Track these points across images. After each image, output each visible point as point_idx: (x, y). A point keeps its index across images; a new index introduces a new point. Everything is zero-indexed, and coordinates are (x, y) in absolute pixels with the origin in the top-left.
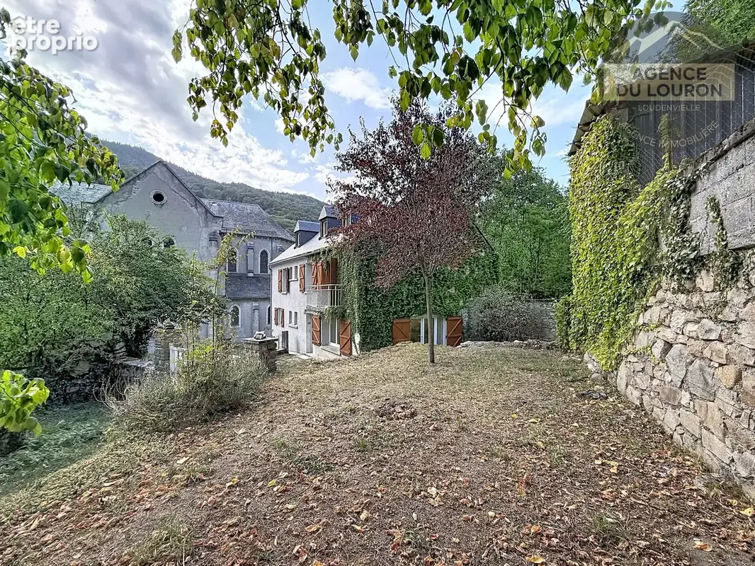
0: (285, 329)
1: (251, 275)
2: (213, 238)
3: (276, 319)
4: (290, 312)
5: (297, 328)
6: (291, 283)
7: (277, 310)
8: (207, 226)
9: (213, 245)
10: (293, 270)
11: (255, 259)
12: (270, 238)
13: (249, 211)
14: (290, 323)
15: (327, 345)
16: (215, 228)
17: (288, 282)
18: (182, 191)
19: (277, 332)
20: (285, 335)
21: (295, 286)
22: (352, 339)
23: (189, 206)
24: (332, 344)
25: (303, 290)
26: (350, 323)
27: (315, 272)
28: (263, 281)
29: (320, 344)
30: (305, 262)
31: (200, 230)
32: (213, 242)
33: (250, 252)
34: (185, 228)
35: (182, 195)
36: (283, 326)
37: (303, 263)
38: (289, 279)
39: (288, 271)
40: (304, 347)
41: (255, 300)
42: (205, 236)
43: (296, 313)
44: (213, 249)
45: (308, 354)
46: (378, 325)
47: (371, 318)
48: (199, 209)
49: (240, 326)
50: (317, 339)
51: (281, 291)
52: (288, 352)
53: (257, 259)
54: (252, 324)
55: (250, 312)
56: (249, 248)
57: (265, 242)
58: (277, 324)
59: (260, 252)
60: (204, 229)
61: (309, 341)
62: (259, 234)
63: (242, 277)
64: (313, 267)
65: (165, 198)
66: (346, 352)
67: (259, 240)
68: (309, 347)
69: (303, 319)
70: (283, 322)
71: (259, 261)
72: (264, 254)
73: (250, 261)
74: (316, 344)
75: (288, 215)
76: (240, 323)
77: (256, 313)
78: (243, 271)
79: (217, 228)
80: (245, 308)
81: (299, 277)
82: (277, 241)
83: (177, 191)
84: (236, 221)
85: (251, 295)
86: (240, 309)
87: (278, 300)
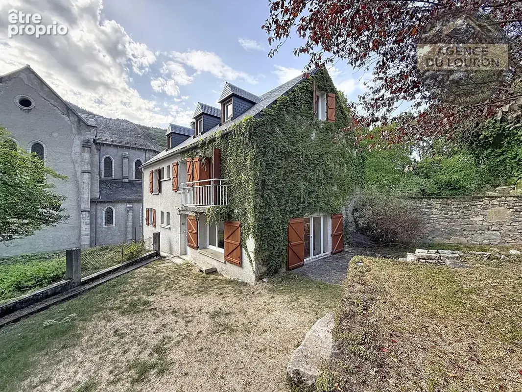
0: (157, 230)
1: (126, 180)
2: (86, 145)
3: (147, 219)
4: (162, 213)
5: (170, 229)
6: (163, 183)
7: (148, 210)
8: (79, 134)
9: (86, 151)
10: (165, 170)
11: (130, 167)
12: (144, 150)
13: (125, 127)
14: (162, 223)
15: (205, 248)
16: (88, 136)
17: (160, 183)
18: (52, 99)
19: (148, 232)
20: (157, 237)
21: (167, 186)
22: (242, 245)
23: (60, 113)
24: (211, 247)
25: (176, 189)
26: (241, 226)
27: (191, 168)
28: (136, 185)
29: (197, 248)
30: (178, 160)
31: (73, 136)
32: (86, 148)
33: (125, 160)
34: (55, 135)
35: (53, 103)
36: (155, 226)
37: (175, 161)
38: (160, 179)
39: (160, 172)
40: (177, 249)
41: (129, 201)
42: (77, 142)
43: (168, 213)
44: (86, 156)
45: (182, 256)
46: (276, 227)
47: (268, 218)
48: (72, 118)
49: (114, 225)
50: (194, 242)
51: (152, 192)
52: (159, 255)
53: (132, 167)
54: (126, 223)
55: (124, 212)
56: (124, 157)
57: (139, 152)
58: (148, 224)
59: (135, 161)
60: (77, 137)
61: (183, 242)
62: (134, 146)
63: (117, 182)
64: (188, 163)
65: (33, 104)
66: (235, 261)
67: (132, 151)
68: (183, 249)
69: (176, 220)
70: (154, 222)
71: (134, 169)
72: (138, 163)
73: (125, 169)
74: (193, 247)
75: (160, 143)
76: (114, 223)
77: (130, 213)
78: (119, 177)
79: (90, 136)
80: (119, 210)
81: (171, 177)
82: (151, 152)
83: (46, 98)
84: (112, 134)
85: (124, 197)
86: (114, 210)
87: (150, 200)
